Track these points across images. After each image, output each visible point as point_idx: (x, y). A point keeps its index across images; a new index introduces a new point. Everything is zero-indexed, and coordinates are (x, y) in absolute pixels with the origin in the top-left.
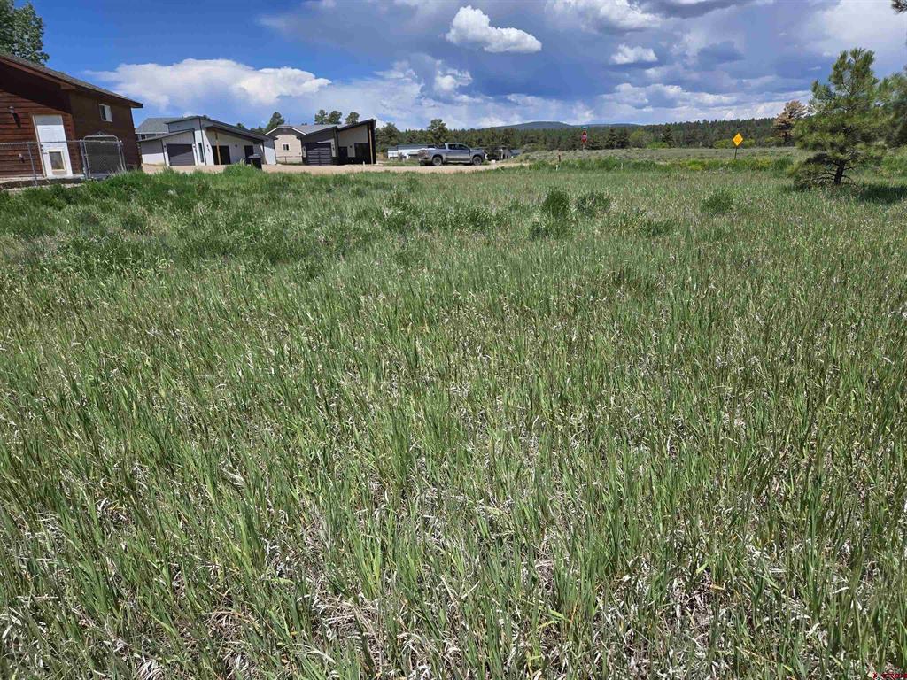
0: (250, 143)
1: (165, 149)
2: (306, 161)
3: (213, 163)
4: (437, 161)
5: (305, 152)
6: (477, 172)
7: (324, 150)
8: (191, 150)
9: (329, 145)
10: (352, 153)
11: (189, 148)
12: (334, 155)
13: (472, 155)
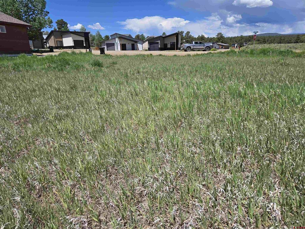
0: (133, 43)
1: (106, 45)
2: (149, 49)
3: (120, 50)
4: (189, 49)
5: (149, 46)
6: (197, 55)
7: (156, 45)
8: (114, 45)
9: (158, 43)
10: (169, 46)
11: (113, 44)
12: (159, 47)
13: (205, 47)
